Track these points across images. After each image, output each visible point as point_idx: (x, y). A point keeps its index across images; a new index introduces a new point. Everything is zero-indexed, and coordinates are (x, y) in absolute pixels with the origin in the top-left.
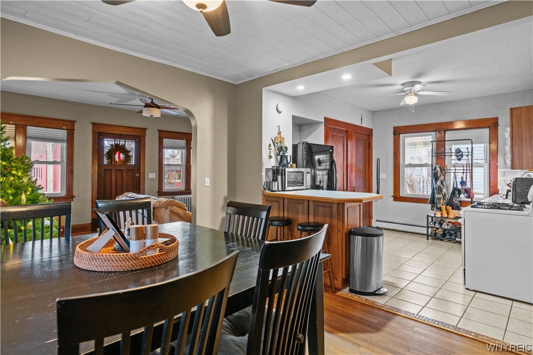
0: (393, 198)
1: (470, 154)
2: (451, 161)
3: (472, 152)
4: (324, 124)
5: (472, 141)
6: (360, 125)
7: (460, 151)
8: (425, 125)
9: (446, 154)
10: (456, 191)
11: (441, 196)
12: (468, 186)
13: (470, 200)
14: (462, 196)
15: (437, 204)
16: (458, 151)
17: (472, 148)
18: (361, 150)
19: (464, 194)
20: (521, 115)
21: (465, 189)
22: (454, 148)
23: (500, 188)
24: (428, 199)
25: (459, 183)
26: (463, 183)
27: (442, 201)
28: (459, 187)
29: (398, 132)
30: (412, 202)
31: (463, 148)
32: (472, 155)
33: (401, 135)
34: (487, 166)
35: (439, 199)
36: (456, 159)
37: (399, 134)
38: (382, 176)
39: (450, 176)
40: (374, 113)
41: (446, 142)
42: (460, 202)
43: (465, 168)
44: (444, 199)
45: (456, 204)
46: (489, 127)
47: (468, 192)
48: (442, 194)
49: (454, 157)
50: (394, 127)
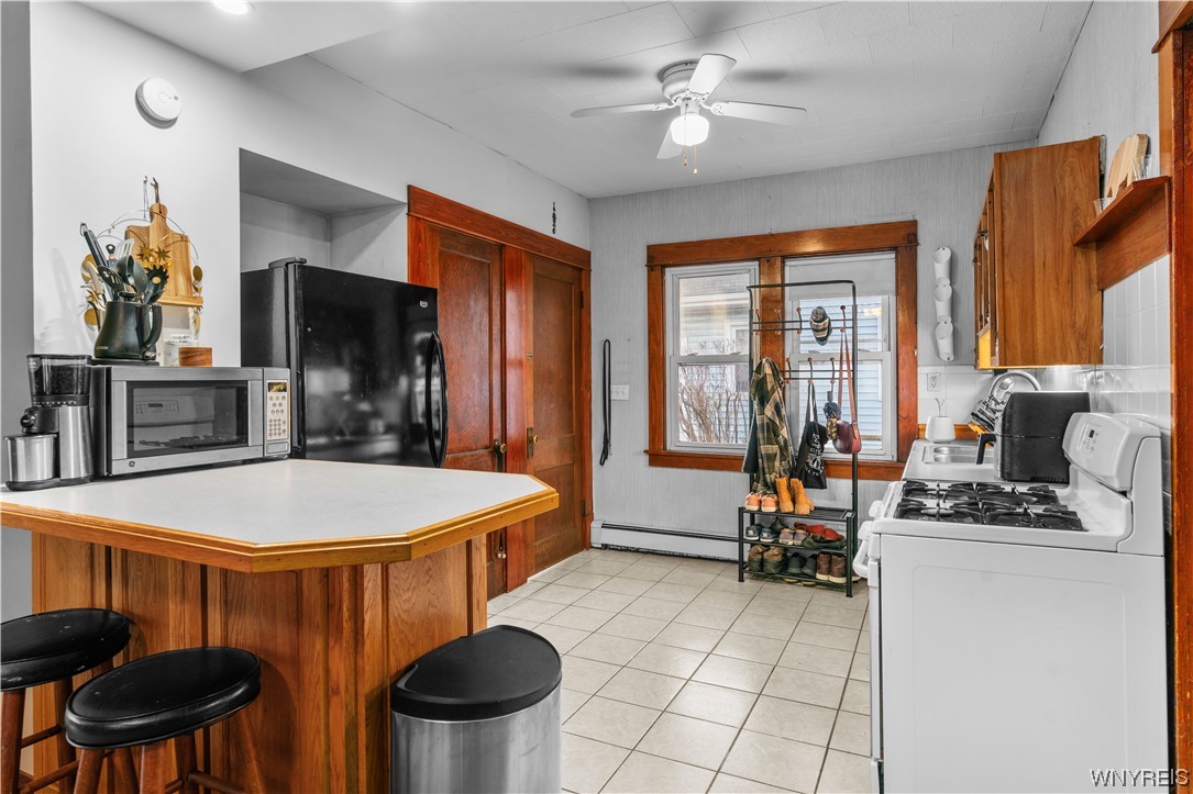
0: (647, 457)
1: (849, 324)
2: (800, 344)
3: (854, 320)
4: (406, 210)
5: (854, 288)
6: (552, 235)
7: (825, 316)
8: (732, 240)
9: (788, 326)
10: (816, 434)
11: (775, 448)
12: (845, 417)
13: (850, 456)
14: (829, 445)
15: (764, 474)
16: (820, 316)
17: (855, 307)
18: (552, 314)
19: (835, 441)
20: (1027, 175)
21: (838, 426)
22: (808, 307)
23: (928, 423)
24: (741, 458)
25: (820, 412)
26: (832, 410)
27: (777, 463)
28: (823, 420)
29: (661, 259)
30: (698, 468)
31: (833, 306)
32: (854, 328)
33: (667, 269)
34: (889, 357)
35: (771, 458)
36: (814, 339)
37: (664, 267)
38: (619, 392)
39: (797, 388)
40: (594, 205)
41: (787, 288)
42: (825, 463)
43: (837, 367)
44: (783, 458)
45: (813, 470)
46: (894, 249)
47: (846, 436)
48: (778, 443)
49: (808, 335)
50: (648, 247)
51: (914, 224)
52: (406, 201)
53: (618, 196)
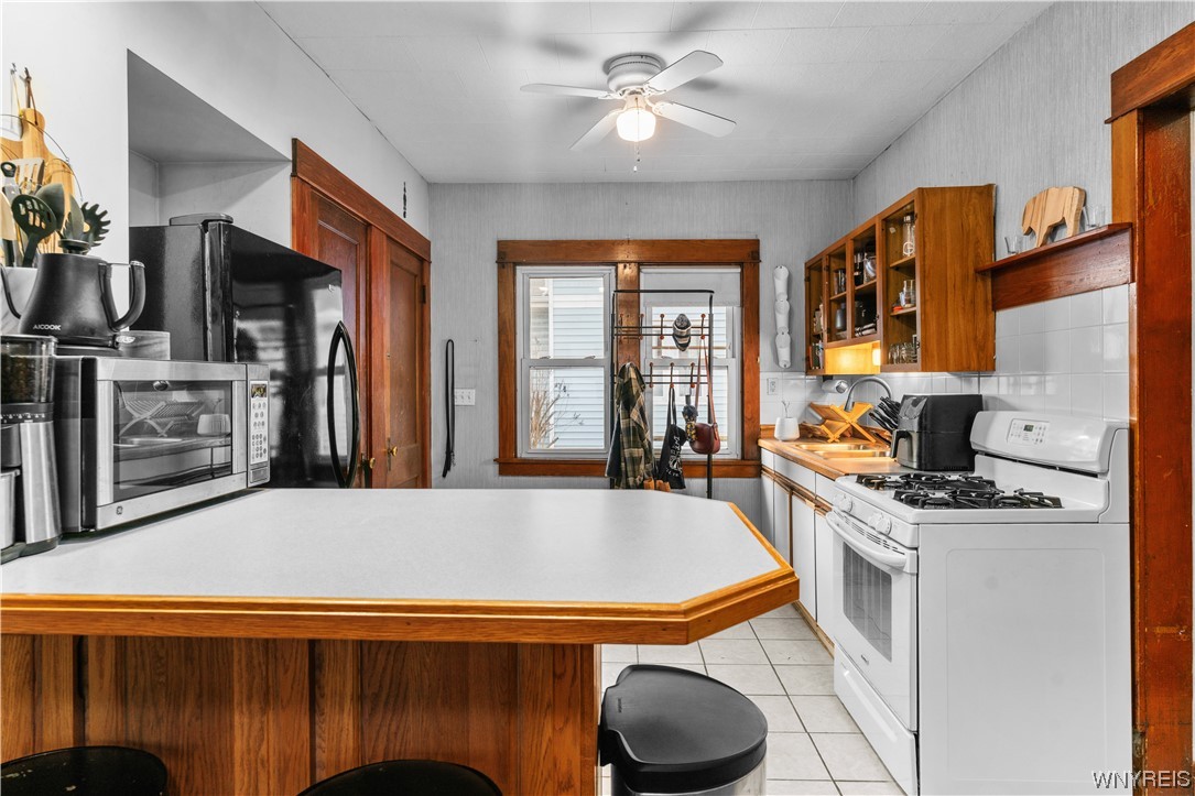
0: (497, 466)
1: (706, 331)
2: (658, 351)
3: (710, 328)
4: (289, 169)
5: (711, 297)
6: (401, 216)
7: (688, 325)
8: (590, 243)
9: (644, 331)
10: (674, 436)
11: (638, 452)
12: (702, 419)
13: (706, 457)
14: (686, 446)
15: (627, 477)
16: (683, 323)
17: (711, 315)
18: (403, 307)
19: (692, 443)
21: (696, 428)
22: (672, 314)
23: (777, 423)
24: (603, 463)
25: (679, 415)
26: (690, 413)
27: (642, 466)
28: (681, 423)
29: (510, 257)
30: (553, 475)
31: (695, 314)
32: (710, 335)
33: (518, 267)
34: (735, 364)
35: (635, 461)
36: (674, 345)
37: (515, 264)
38: (463, 397)
40: (434, 189)
41: (642, 294)
42: (683, 464)
43: (695, 372)
44: (647, 461)
45: (673, 471)
46: (740, 264)
47: (705, 438)
48: (643, 446)
49: (669, 341)
50: (499, 242)
51: (757, 242)
52: (291, 159)
53: (464, 184)
